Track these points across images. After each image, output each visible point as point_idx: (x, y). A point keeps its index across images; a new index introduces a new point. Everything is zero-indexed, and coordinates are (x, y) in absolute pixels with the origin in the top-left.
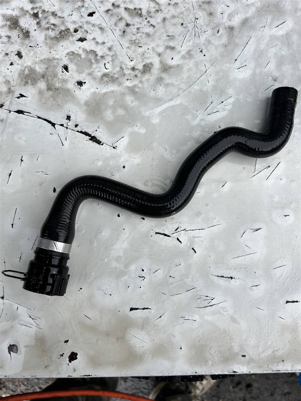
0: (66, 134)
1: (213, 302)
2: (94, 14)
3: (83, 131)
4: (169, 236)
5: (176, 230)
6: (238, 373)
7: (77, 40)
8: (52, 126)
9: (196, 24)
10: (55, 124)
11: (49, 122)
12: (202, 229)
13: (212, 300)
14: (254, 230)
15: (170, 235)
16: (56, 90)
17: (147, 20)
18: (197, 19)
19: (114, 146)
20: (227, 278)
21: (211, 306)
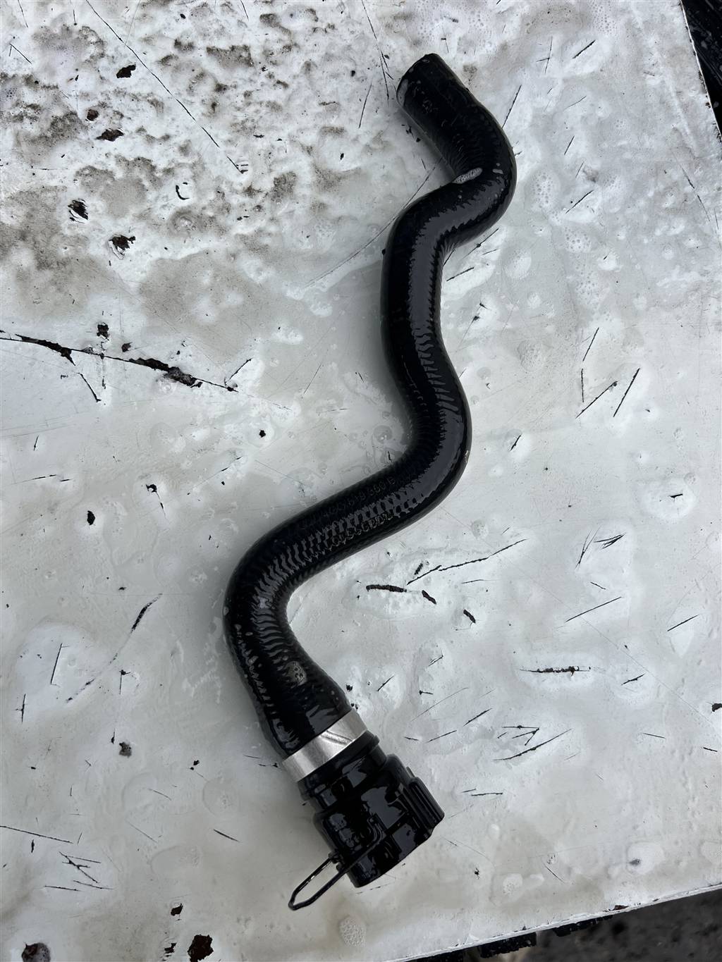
0: (102, 372)
1: (536, 740)
2: (132, 72)
3: (145, 358)
4: (401, 590)
5: (417, 572)
6: (627, 910)
7: (98, 138)
8: (62, 356)
9: (386, 70)
10: (69, 351)
11: (55, 347)
12: (480, 560)
13: (534, 733)
14: (606, 542)
15: (405, 588)
16: (61, 265)
17: (266, 72)
18: (387, 57)
19: (230, 384)
20: (561, 673)
21: (534, 749)
